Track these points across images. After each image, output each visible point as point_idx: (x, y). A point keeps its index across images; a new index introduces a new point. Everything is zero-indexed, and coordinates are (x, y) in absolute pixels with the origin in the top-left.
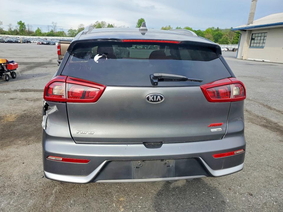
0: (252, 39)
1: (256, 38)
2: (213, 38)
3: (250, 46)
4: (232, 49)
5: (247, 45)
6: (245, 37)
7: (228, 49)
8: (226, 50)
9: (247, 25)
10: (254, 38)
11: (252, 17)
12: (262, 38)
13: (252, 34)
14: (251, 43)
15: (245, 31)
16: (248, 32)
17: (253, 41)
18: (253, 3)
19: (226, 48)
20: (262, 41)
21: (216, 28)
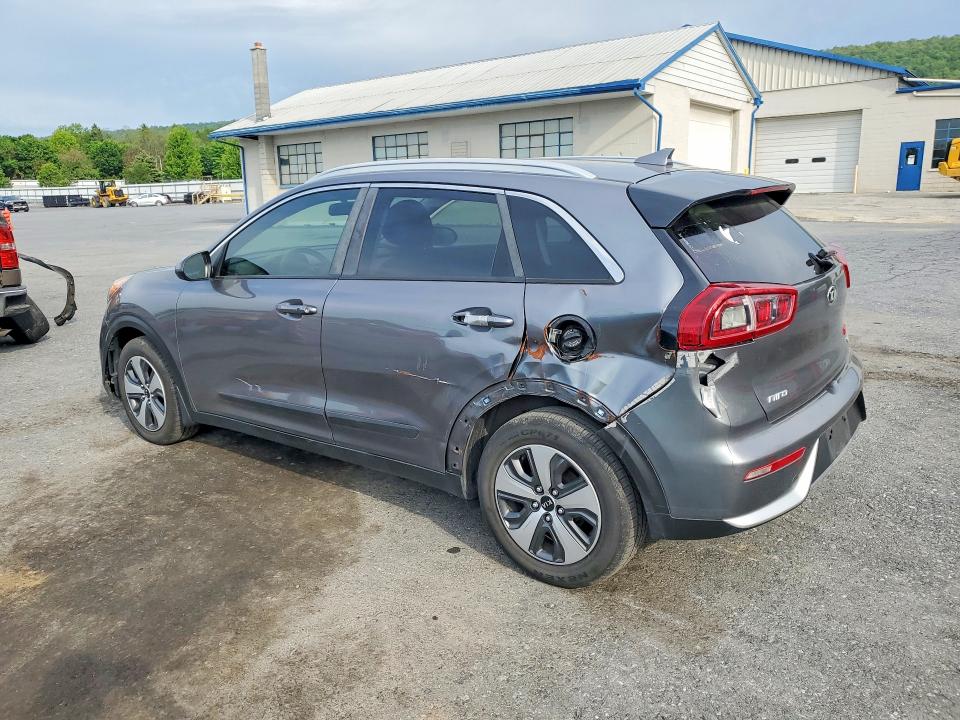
0: (283, 162)
1: (293, 160)
2: (91, 165)
3: (281, 184)
4: (182, 195)
5: (273, 182)
6: (261, 156)
7: (169, 198)
8: (164, 200)
9: (257, 121)
10: (286, 158)
11: (262, 98)
12: (311, 158)
13: (278, 147)
14: (281, 175)
15: (255, 138)
16: (267, 144)
17: (285, 169)
18: (255, 56)
19: (162, 194)
20: (311, 169)
21: (90, 128)
